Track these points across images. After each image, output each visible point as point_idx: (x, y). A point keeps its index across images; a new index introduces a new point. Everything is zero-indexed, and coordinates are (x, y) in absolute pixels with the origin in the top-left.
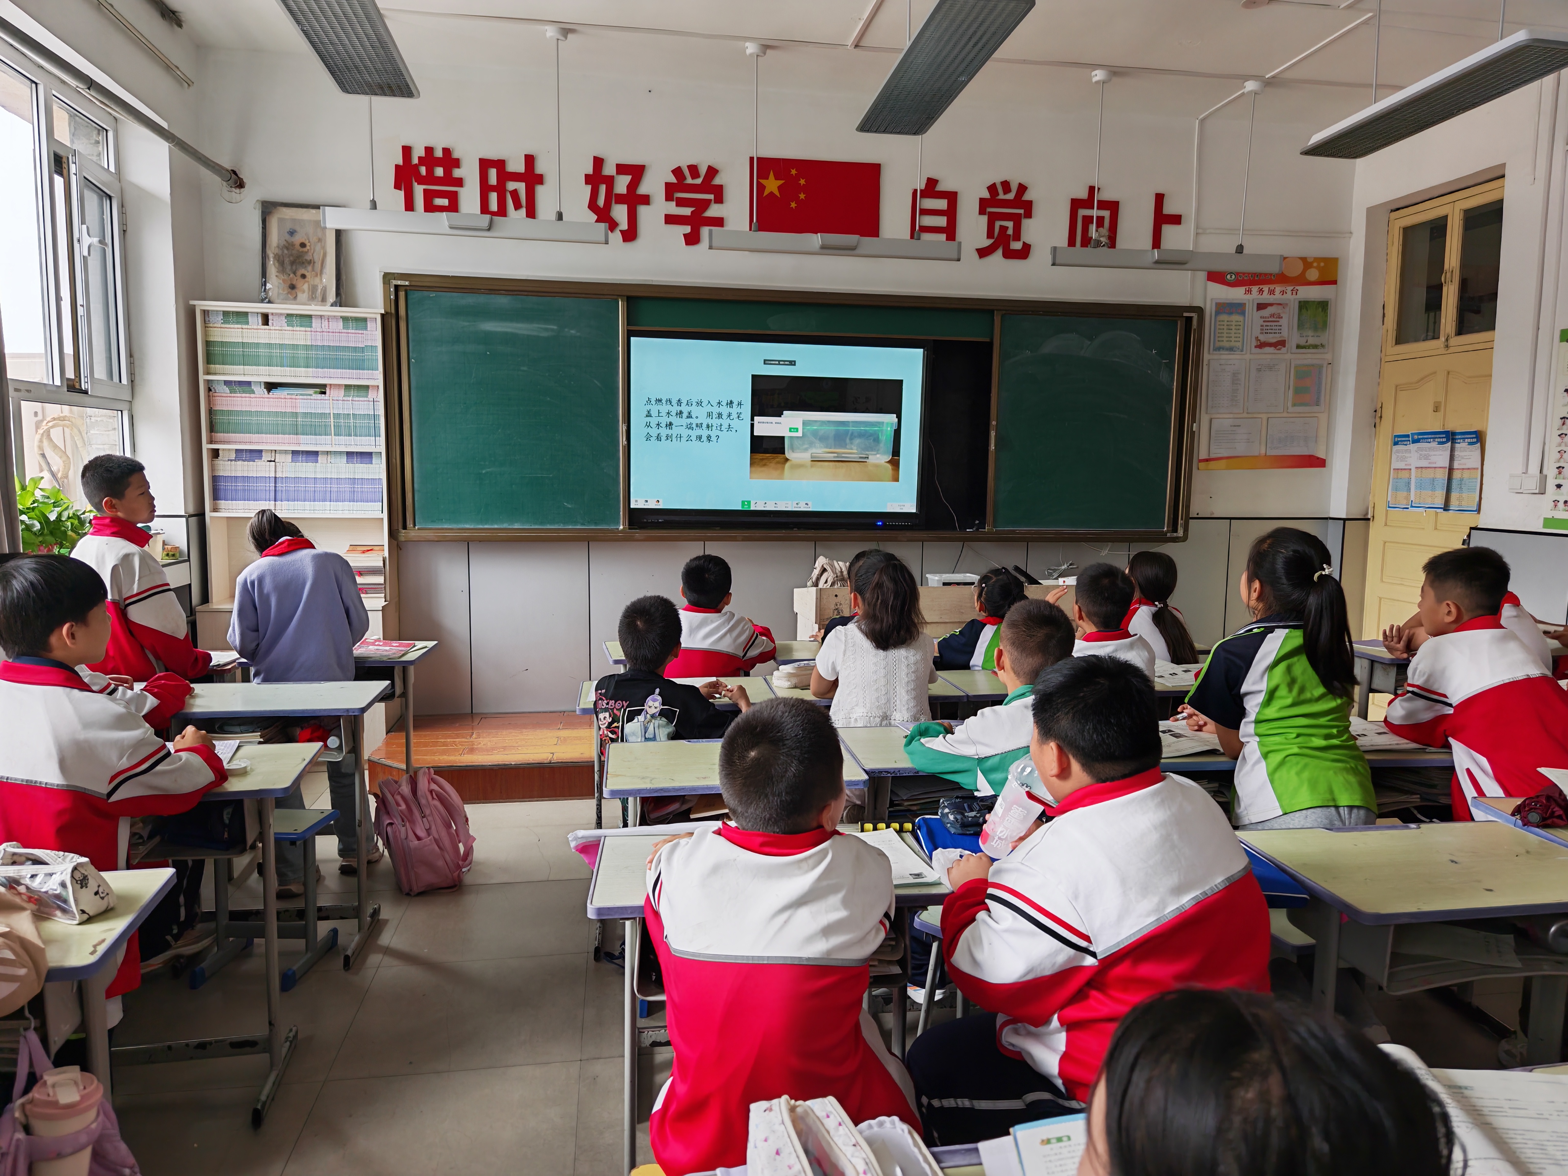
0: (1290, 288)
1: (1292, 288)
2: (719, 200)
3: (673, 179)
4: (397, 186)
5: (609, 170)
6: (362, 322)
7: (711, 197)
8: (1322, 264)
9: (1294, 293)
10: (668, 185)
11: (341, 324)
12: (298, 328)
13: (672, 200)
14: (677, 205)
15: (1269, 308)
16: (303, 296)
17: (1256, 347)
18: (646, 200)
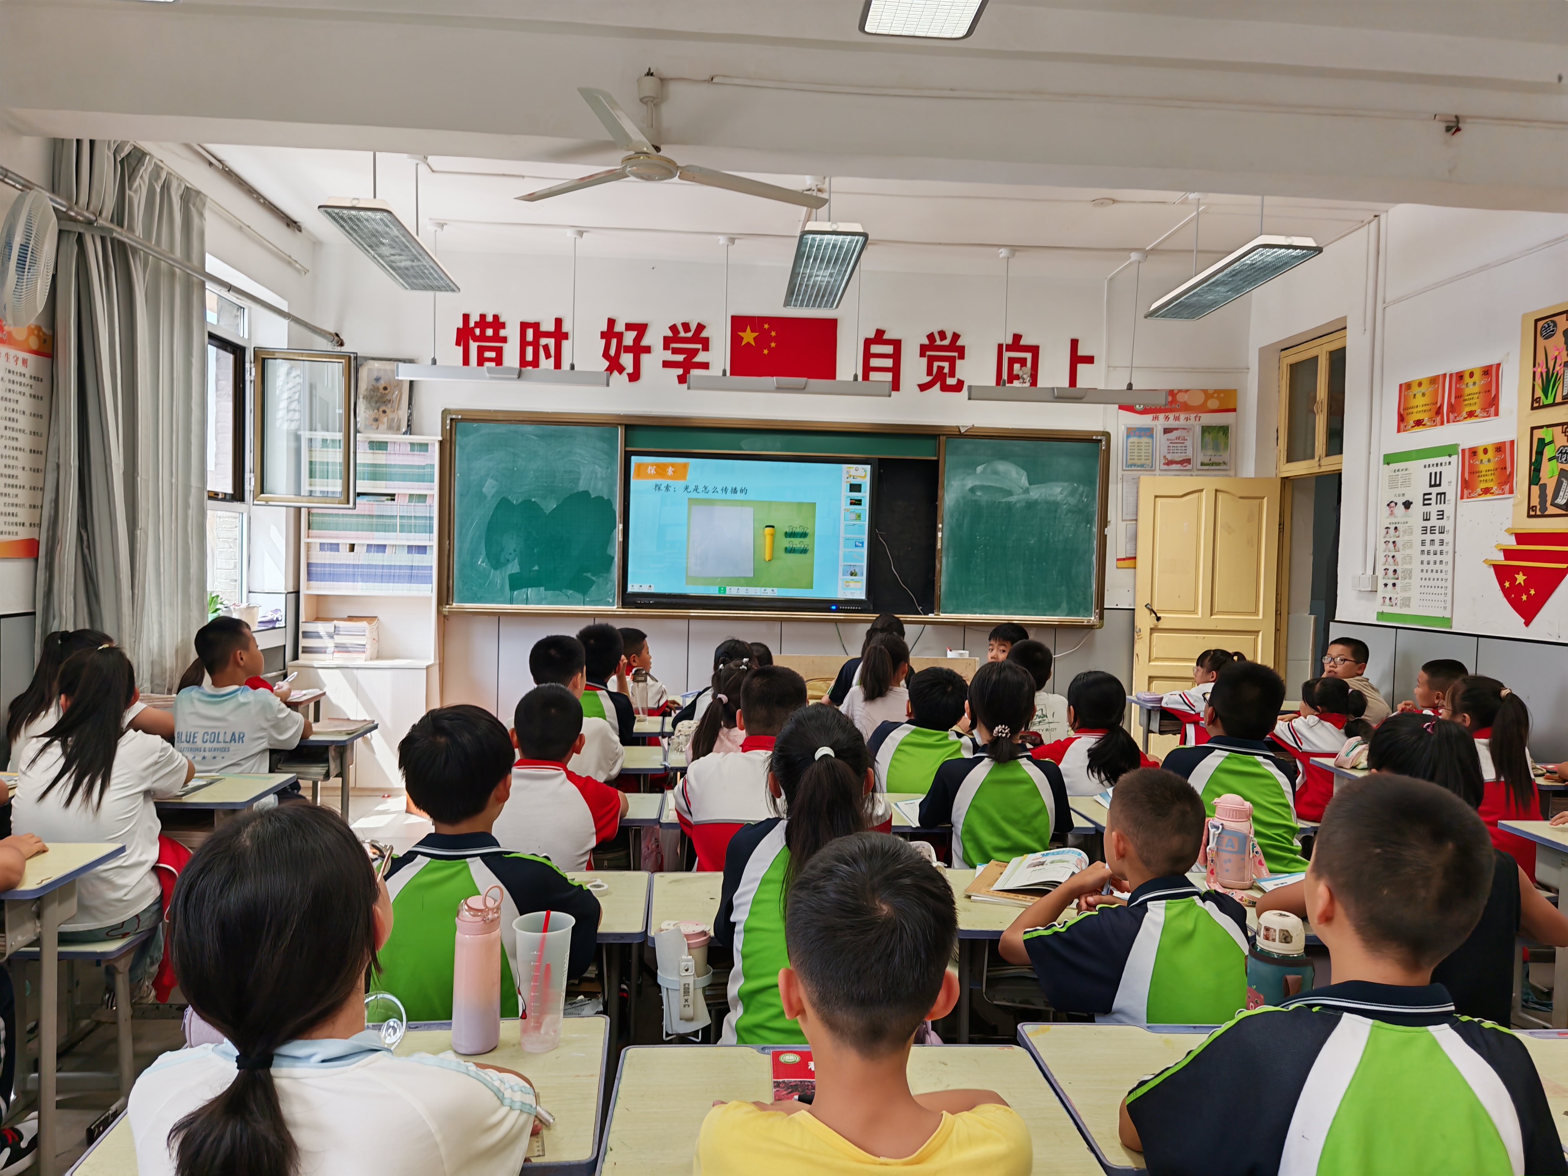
0: (1193, 416)
1: (1195, 415)
2: (706, 348)
3: (670, 334)
4: (458, 343)
5: (619, 327)
6: (424, 447)
7: (699, 346)
8: (1222, 395)
9: (1197, 419)
10: (665, 338)
11: (409, 447)
12: (377, 451)
13: (669, 349)
14: (673, 353)
15: (1175, 432)
16: (383, 426)
17: (1164, 464)
18: (648, 350)
